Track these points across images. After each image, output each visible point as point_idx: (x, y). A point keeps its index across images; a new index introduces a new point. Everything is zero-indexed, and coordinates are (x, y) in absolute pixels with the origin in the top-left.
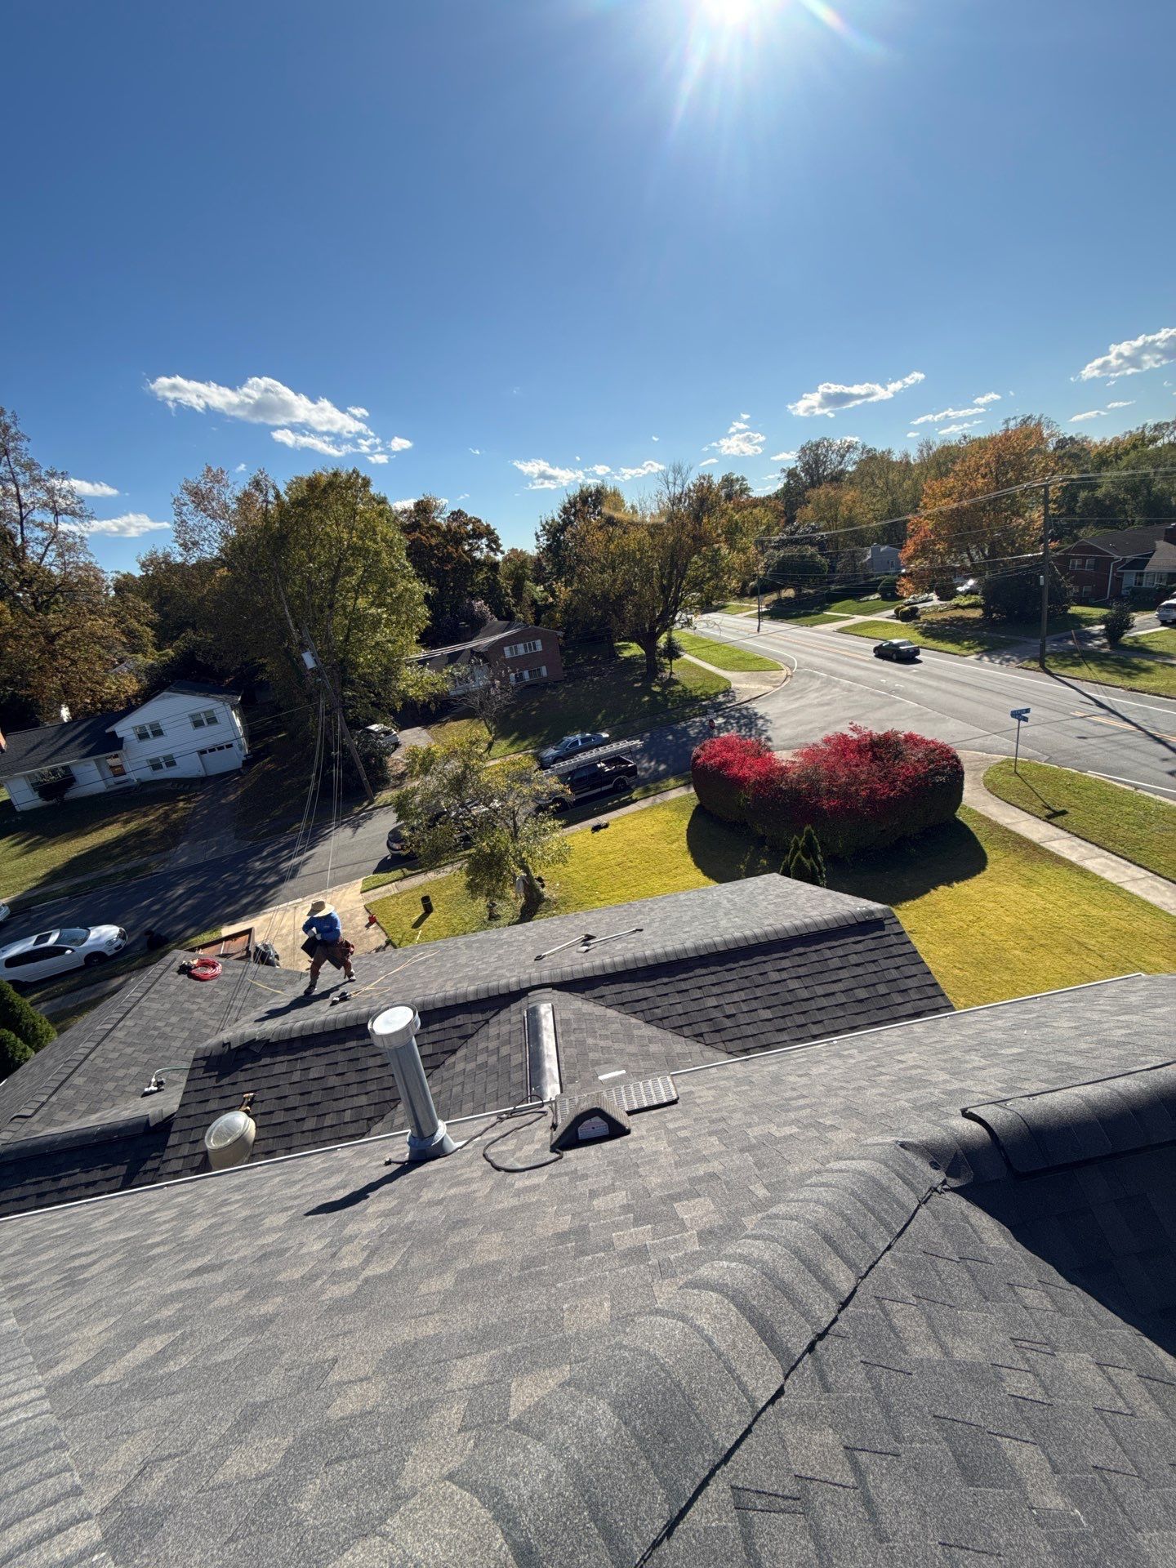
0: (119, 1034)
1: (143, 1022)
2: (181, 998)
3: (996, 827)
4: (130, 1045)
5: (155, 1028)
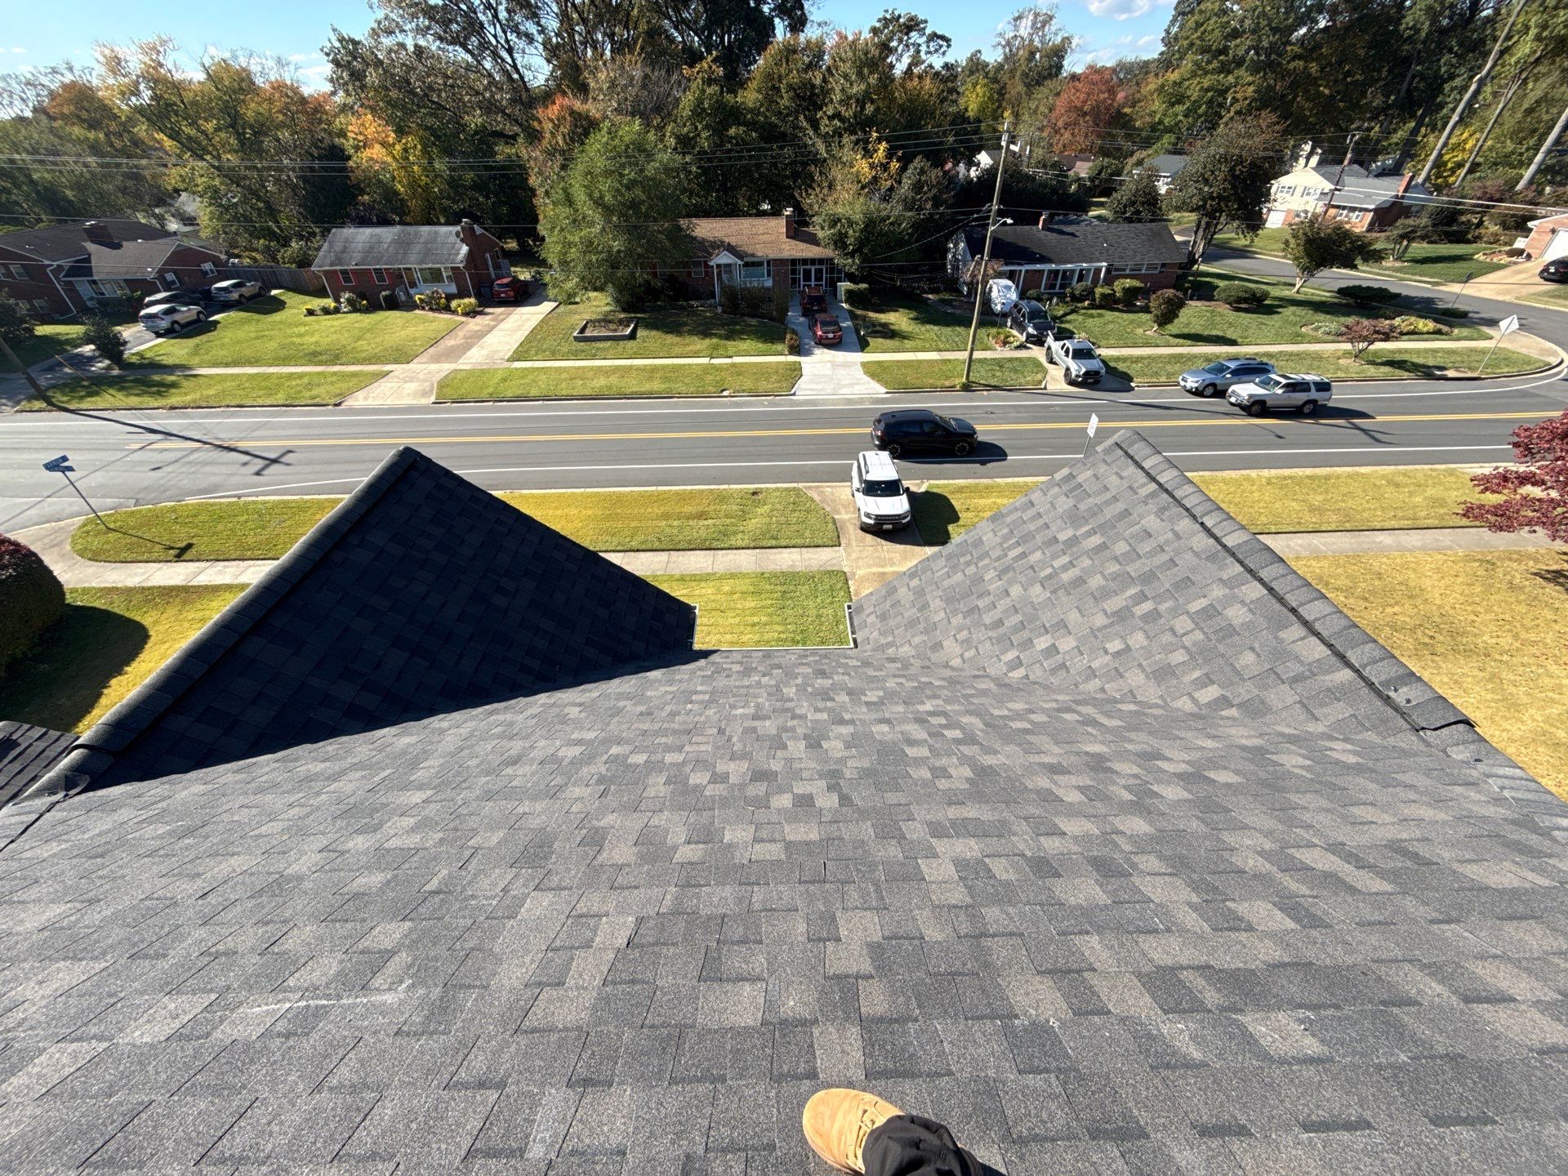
3: (129, 592)
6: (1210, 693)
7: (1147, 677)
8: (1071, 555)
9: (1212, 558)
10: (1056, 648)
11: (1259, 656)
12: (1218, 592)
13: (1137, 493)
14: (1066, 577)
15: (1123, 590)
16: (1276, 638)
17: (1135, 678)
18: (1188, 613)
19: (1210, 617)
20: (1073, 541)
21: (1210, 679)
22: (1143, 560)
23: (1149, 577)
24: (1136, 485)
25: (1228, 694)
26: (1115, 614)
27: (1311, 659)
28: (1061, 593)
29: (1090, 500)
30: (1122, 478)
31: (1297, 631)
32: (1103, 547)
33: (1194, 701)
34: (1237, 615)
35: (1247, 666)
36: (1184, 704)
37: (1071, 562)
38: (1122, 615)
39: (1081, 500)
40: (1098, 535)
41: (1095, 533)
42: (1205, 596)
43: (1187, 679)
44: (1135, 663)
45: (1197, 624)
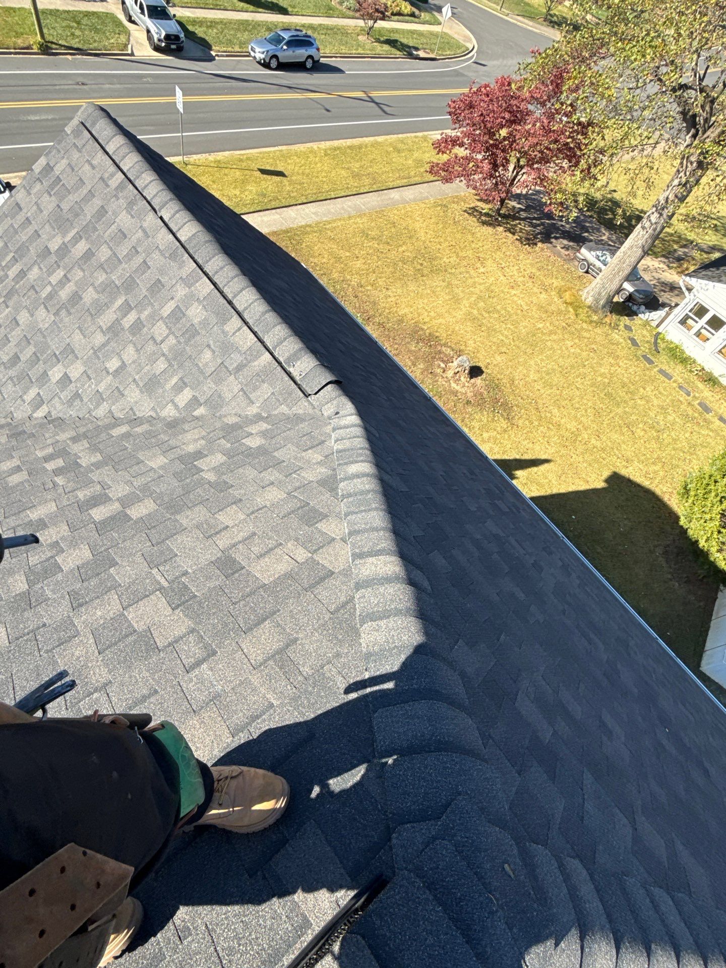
6: (186, 396)
7: (141, 391)
8: (64, 268)
9: (173, 256)
10: (68, 377)
11: (214, 352)
12: (181, 291)
13: (108, 186)
14: (64, 294)
15: (112, 301)
16: (223, 332)
17: (133, 395)
18: (162, 318)
19: (178, 320)
20: (64, 250)
21: (185, 383)
22: (124, 265)
23: (130, 285)
24: (106, 175)
25: (197, 394)
26: (109, 328)
27: (245, 348)
28: (63, 313)
29: (70, 197)
30: (93, 168)
31: (236, 321)
32: (89, 255)
33: (176, 406)
34: (196, 313)
35: (206, 364)
36: (169, 412)
37: (65, 275)
38: (114, 330)
39: (62, 199)
40: (83, 241)
41: (81, 238)
42: (172, 298)
43: (168, 387)
44: (131, 379)
45: (170, 329)
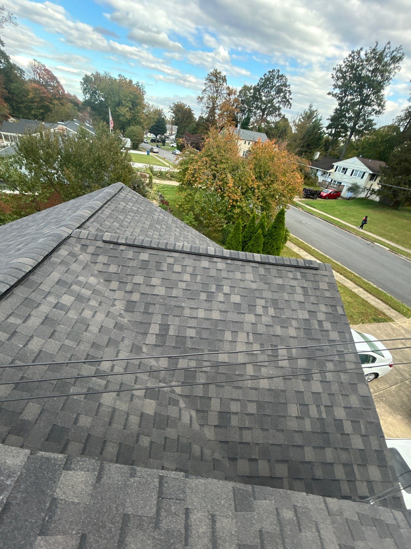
0: (205, 263)
1: (224, 274)
2: (267, 294)
4: (193, 275)
5: (219, 287)
